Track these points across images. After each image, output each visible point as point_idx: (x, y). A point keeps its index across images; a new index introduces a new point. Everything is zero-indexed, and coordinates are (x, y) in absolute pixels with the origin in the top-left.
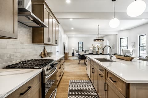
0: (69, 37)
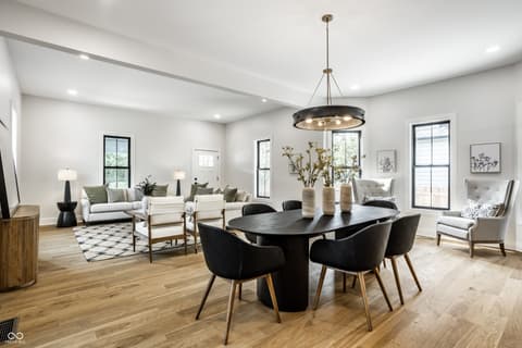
0: (25, 96)
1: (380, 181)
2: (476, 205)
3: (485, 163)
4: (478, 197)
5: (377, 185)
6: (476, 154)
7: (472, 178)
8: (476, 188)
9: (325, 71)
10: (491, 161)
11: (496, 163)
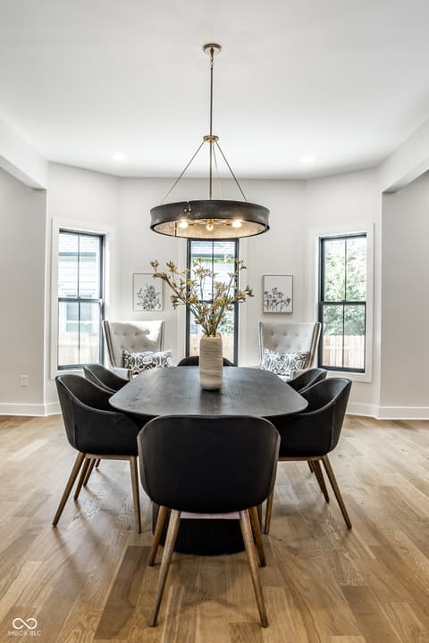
1: (142, 325)
2: (277, 356)
3: (279, 300)
4: (276, 346)
5: (138, 332)
6: (268, 289)
7: (268, 321)
8: (272, 334)
9: (206, 138)
10: (284, 298)
11: (289, 300)
